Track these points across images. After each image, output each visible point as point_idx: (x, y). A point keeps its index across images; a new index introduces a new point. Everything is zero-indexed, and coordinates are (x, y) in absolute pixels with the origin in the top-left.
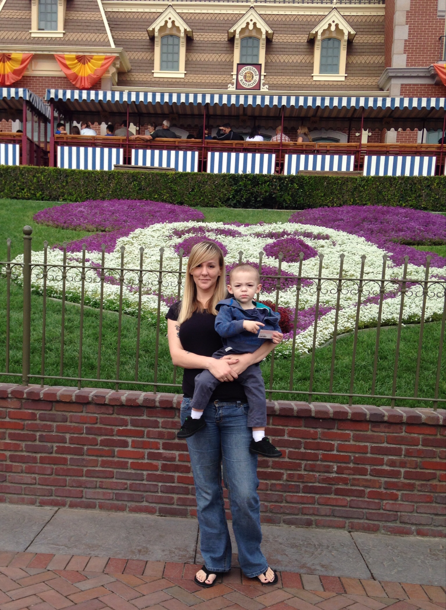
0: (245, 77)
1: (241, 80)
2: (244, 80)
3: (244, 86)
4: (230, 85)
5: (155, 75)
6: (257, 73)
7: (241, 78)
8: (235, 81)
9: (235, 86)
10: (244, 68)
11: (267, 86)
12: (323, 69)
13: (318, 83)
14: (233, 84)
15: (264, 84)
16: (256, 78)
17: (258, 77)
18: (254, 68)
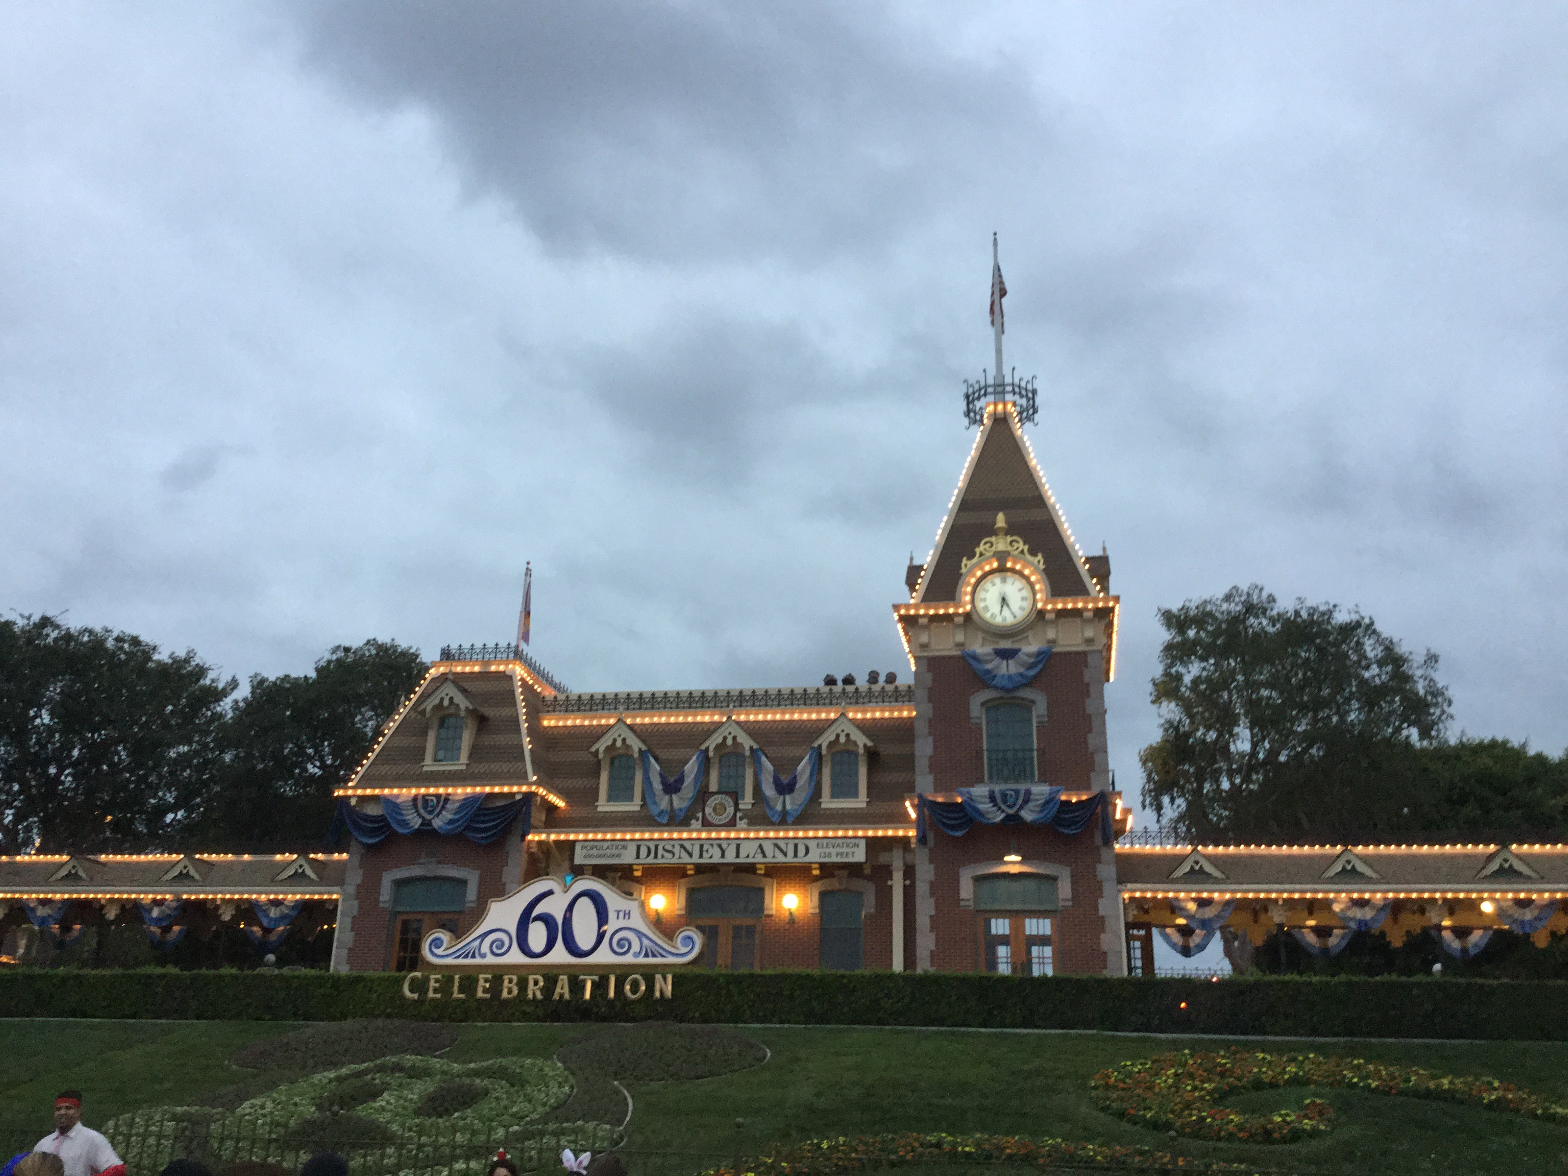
0: (715, 809)
1: (710, 814)
2: (713, 814)
3: (714, 822)
4: (693, 821)
5: (600, 809)
6: (732, 803)
7: (708, 810)
8: (700, 815)
9: (700, 822)
10: (713, 798)
11: (745, 821)
12: (835, 794)
13: (828, 812)
14: (697, 819)
15: (741, 819)
16: (731, 810)
17: (733, 808)
18: (727, 798)
